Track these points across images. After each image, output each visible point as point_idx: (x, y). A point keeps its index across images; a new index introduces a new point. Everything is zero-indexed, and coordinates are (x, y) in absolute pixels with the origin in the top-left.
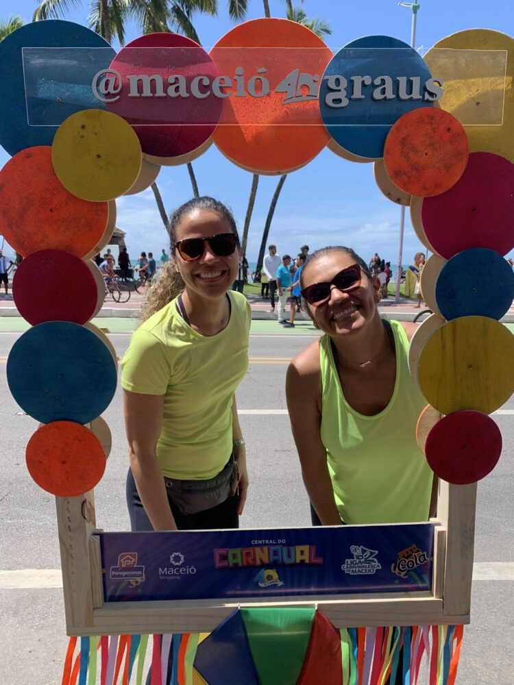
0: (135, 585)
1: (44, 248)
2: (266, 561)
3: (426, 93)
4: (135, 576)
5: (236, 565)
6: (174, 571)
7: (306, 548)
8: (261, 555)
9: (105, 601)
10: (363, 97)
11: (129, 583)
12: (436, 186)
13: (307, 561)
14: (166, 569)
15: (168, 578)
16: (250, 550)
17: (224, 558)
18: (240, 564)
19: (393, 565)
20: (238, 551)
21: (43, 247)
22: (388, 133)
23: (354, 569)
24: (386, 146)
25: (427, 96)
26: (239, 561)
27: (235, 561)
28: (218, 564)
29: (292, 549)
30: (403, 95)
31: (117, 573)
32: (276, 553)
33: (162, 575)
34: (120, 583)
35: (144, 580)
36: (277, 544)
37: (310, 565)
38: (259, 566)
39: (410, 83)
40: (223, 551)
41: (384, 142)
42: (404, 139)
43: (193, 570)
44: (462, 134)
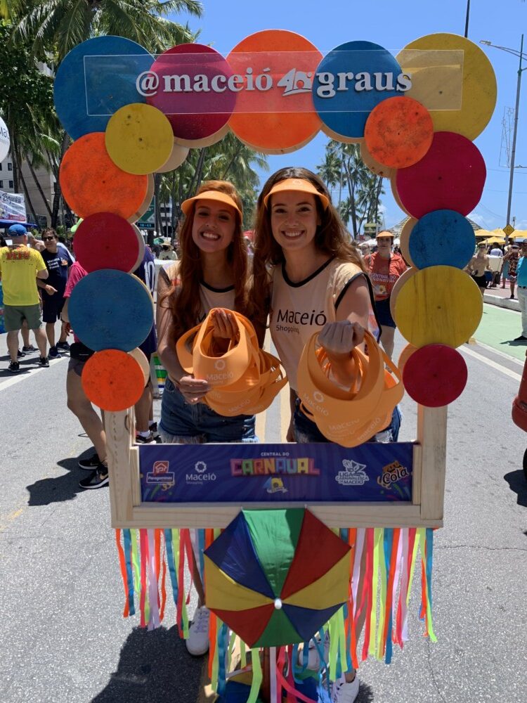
0: (166, 488)
1: (98, 212)
2: (273, 470)
3: (398, 85)
4: (167, 481)
5: (248, 474)
6: (198, 477)
7: (306, 460)
8: (269, 465)
9: (142, 500)
10: (347, 89)
11: (162, 487)
12: (407, 159)
13: (307, 472)
14: (192, 475)
15: (194, 483)
16: (260, 461)
17: (239, 467)
18: (252, 472)
19: (379, 478)
20: (250, 461)
21: (98, 210)
22: (367, 117)
23: (346, 480)
24: (366, 128)
25: (398, 88)
26: (251, 470)
27: (248, 470)
28: (234, 472)
29: (294, 461)
30: (379, 87)
31: (152, 478)
32: (281, 464)
33: (188, 480)
34: (154, 486)
35: (174, 484)
36: (282, 456)
37: (310, 475)
38: (267, 475)
39: (384, 78)
40: (238, 461)
41: (365, 124)
42: (380, 122)
43: (213, 477)
44: (428, 117)
